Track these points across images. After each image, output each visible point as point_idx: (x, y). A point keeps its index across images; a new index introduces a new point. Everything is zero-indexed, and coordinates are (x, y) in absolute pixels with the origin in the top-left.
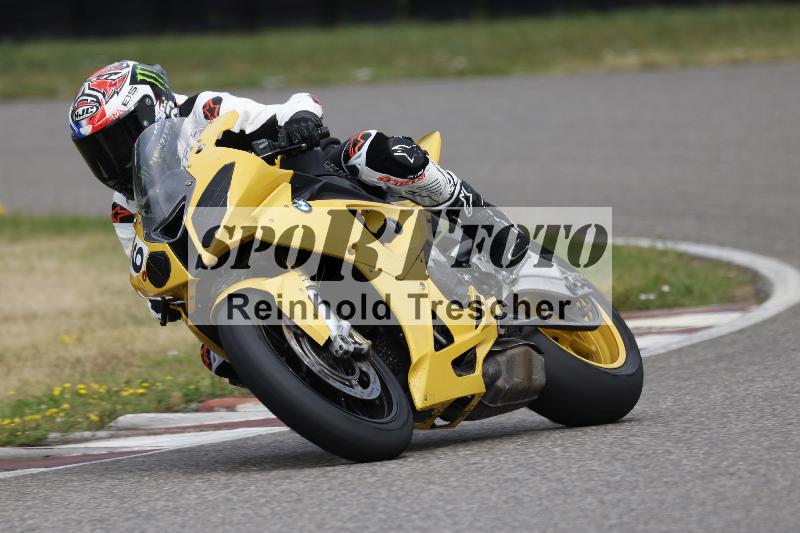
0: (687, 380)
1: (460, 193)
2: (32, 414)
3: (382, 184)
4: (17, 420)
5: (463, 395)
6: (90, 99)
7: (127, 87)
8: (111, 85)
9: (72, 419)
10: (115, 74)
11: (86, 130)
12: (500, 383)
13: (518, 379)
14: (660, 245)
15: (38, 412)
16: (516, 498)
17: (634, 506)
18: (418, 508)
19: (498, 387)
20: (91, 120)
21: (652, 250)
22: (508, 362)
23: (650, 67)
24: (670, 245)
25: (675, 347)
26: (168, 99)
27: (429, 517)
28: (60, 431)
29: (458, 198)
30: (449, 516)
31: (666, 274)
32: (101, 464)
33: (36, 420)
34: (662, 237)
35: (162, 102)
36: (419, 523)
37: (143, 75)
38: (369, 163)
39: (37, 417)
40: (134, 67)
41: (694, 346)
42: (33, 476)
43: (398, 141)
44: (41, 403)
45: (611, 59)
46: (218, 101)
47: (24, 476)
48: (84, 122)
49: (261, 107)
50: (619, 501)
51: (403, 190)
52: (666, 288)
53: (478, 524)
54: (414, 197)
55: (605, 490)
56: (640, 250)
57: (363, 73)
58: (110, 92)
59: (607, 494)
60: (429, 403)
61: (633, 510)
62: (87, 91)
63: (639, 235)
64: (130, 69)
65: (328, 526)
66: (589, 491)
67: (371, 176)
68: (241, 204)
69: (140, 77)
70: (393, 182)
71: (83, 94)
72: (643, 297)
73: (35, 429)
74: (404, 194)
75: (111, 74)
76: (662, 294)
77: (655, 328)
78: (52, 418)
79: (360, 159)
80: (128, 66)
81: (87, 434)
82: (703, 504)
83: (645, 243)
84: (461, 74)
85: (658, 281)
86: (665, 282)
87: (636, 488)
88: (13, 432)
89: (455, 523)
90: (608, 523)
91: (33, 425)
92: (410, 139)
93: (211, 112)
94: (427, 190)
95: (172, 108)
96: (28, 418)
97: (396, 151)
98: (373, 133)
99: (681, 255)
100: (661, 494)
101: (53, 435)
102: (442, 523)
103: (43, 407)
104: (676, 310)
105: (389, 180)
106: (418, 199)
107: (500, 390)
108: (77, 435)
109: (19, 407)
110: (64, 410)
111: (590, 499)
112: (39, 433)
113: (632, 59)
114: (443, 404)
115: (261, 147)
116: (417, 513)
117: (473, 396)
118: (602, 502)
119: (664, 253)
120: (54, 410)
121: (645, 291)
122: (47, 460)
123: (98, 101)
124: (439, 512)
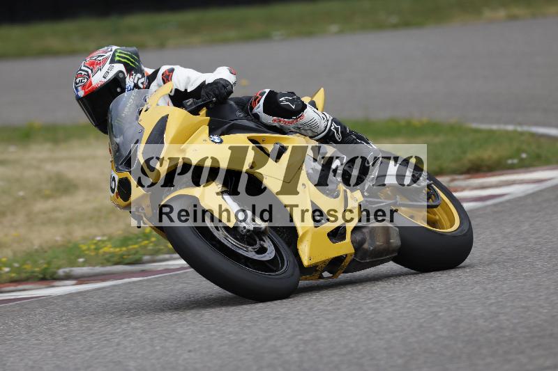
0: (538, 212)
1: (331, 126)
2: (132, 245)
3: (276, 124)
4: (124, 249)
5: (339, 255)
6: (83, 73)
7: (107, 65)
8: (97, 64)
9: (157, 247)
10: (102, 56)
11: (81, 93)
12: (366, 246)
13: (379, 242)
14: (519, 129)
15: (136, 243)
16: (432, 288)
17: (505, 291)
18: (371, 296)
19: (364, 249)
20: (84, 87)
21: (515, 131)
22: (371, 232)
23: (513, 18)
24: (525, 128)
25: (531, 192)
26: (136, 73)
27: (378, 301)
28: (151, 255)
29: (330, 130)
30: (391, 300)
31: (524, 147)
32: (176, 275)
33: (134, 248)
34: (520, 124)
35: (131, 75)
36: (372, 306)
37: (119, 57)
38: (266, 111)
39: (136, 246)
40: (116, 51)
41: (542, 191)
42: (134, 282)
43: (284, 95)
44: (138, 238)
45: (488, 13)
46: (172, 71)
47: (130, 283)
48: (79, 88)
49: (199, 74)
50: (496, 288)
51: (291, 127)
52: (524, 156)
53: (409, 305)
54: (299, 131)
55: (487, 282)
56: (507, 132)
57: (334, 28)
58: (96, 69)
59: (489, 284)
60: (313, 261)
61: (505, 293)
62: (83, 68)
63: (506, 123)
64: (112, 53)
65: (316, 309)
66: (477, 282)
67: (269, 119)
68: (173, 142)
69: (117, 58)
70: (283, 122)
71: (81, 70)
72: (510, 162)
73: (135, 254)
74: (293, 130)
75: (99, 56)
76: (522, 160)
77: (518, 180)
78: (145, 247)
79: (259, 109)
80: (111, 51)
81: (167, 256)
82: (548, 288)
83: (510, 128)
84: (395, 27)
85: (519, 151)
86: (524, 151)
87: (506, 280)
88: (122, 256)
89: (393, 305)
90: (489, 302)
91: (133, 252)
92: (293, 93)
93: (167, 78)
94: (308, 125)
95: (139, 79)
96: (131, 247)
97: (282, 101)
98: (267, 91)
99: (533, 135)
100: (522, 283)
101: (146, 258)
102: (386, 306)
103: (140, 240)
104: (531, 169)
105: (280, 121)
106: (303, 131)
107: (366, 251)
108: (161, 257)
109: (125, 241)
110: (151, 242)
111: (477, 288)
112: (137, 257)
113: (502, 13)
114: (324, 262)
115: (188, 104)
116: (370, 299)
117: (346, 255)
118: (485, 289)
119: (522, 134)
120: (146, 242)
121: (511, 158)
122: (143, 273)
123: (88, 75)
124: (383, 298)
